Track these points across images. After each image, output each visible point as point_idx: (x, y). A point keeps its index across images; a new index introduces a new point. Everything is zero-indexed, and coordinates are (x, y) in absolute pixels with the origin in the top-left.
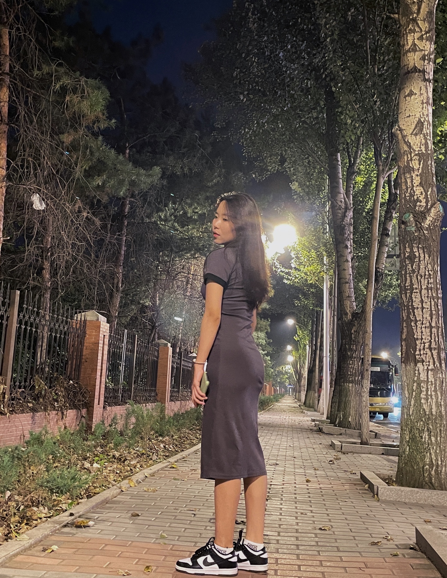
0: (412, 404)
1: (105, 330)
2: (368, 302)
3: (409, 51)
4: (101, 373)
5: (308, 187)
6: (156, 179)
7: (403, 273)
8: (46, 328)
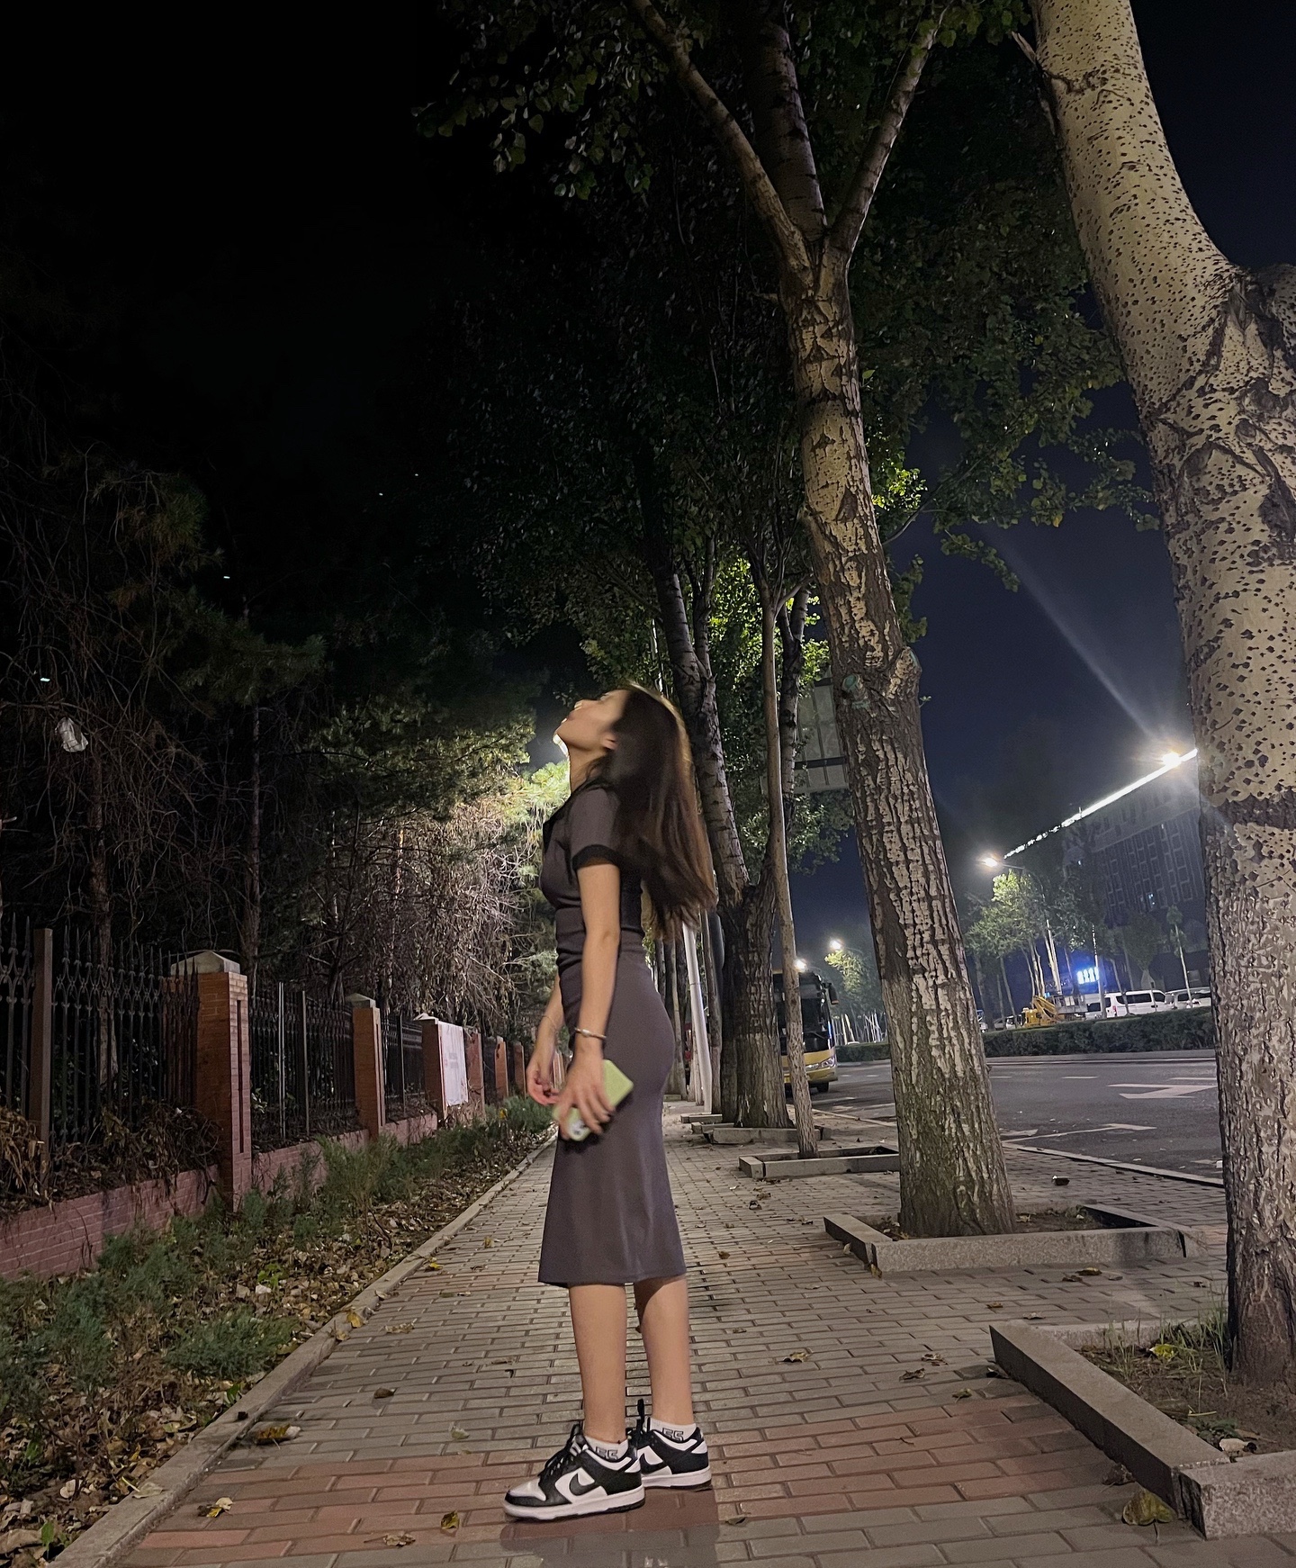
0: (914, 1062)
1: (238, 991)
2: (776, 863)
3: (808, 361)
4: (240, 1083)
5: (617, 647)
6: (314, 663)
7: (858, 795)
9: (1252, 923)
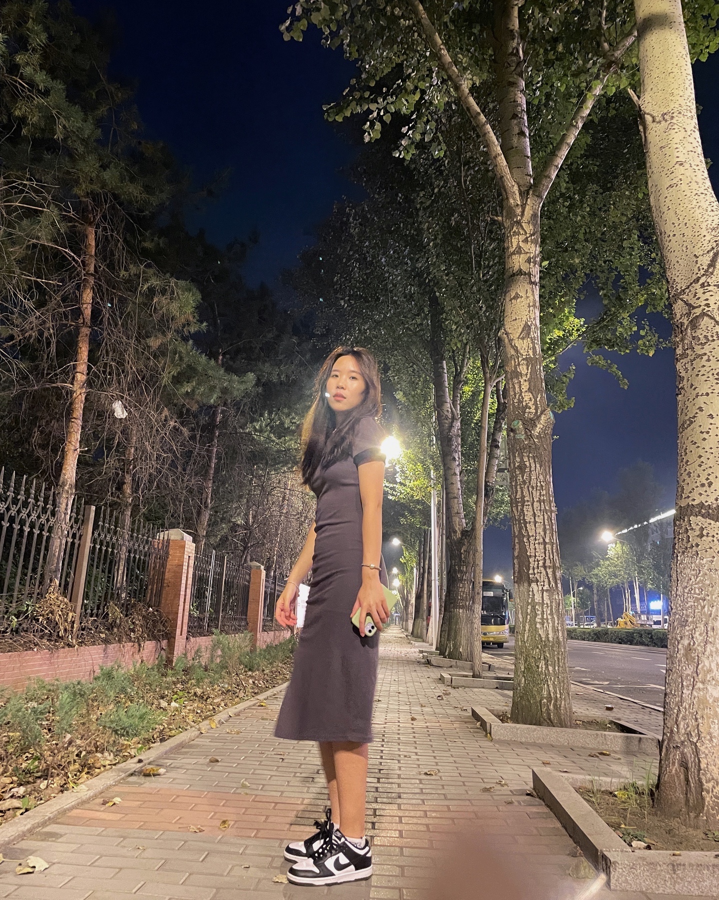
0: (527, 630)
1: (190, 551)
2: (478, 518)
3: (513, 253)
4: (185, 599)
5: (413, 396)
6: (250, 386)
7: (513, 484)
8: (124, 548)
9: (694, 570)
